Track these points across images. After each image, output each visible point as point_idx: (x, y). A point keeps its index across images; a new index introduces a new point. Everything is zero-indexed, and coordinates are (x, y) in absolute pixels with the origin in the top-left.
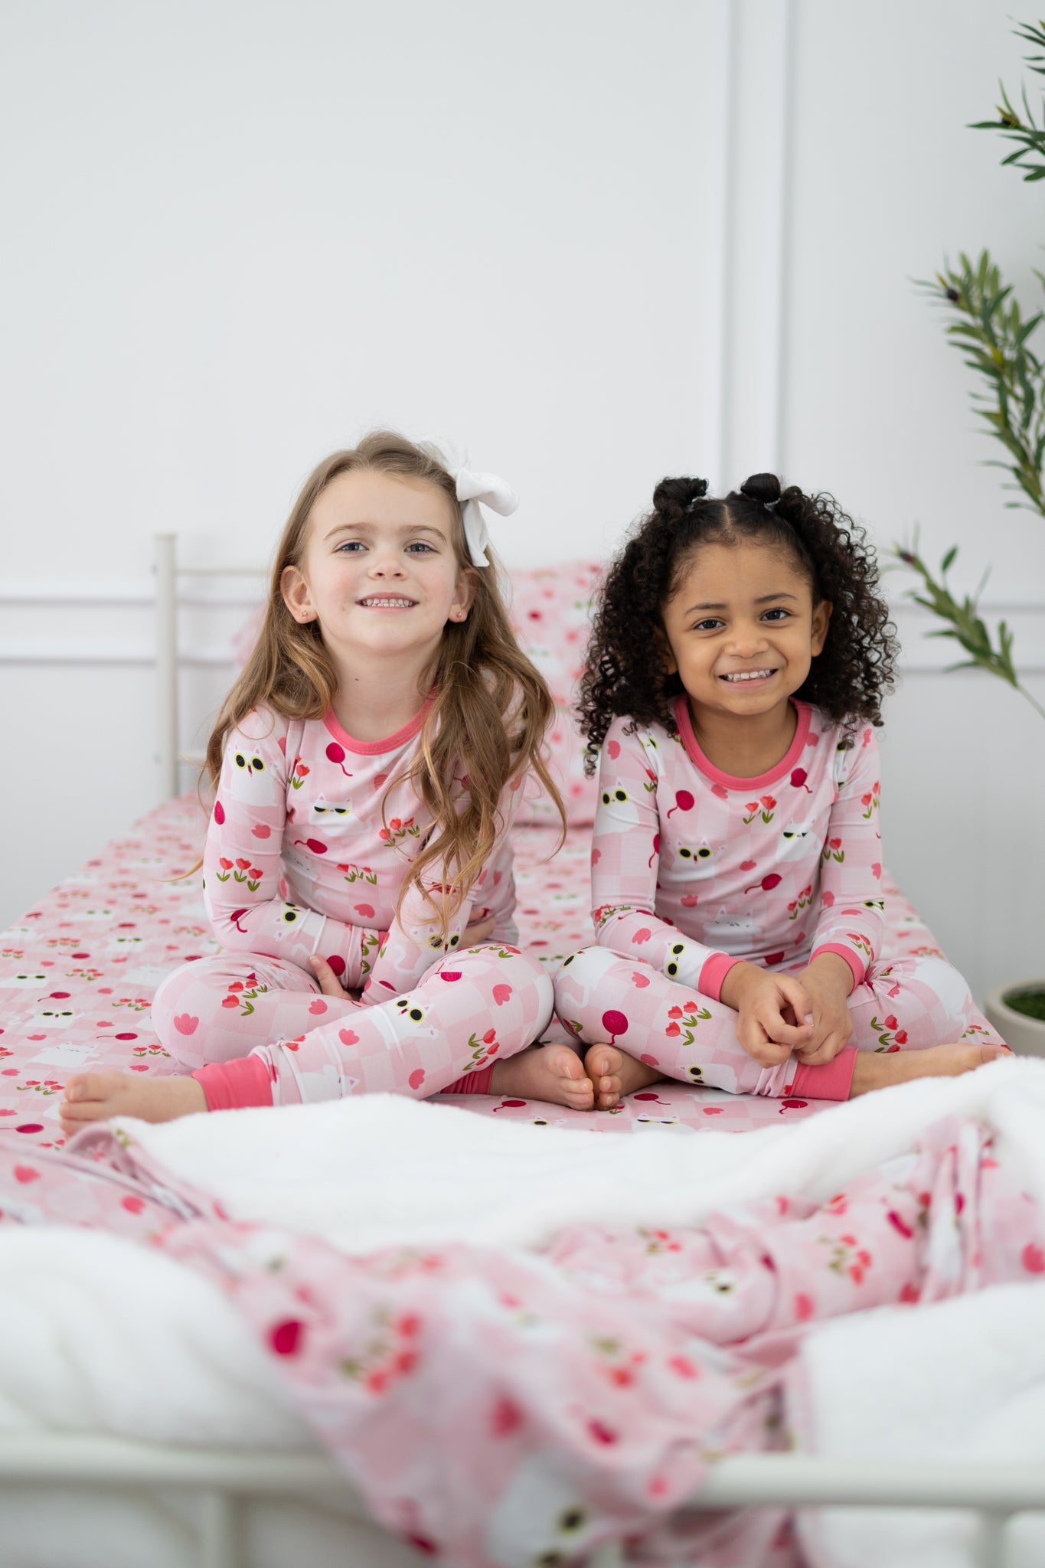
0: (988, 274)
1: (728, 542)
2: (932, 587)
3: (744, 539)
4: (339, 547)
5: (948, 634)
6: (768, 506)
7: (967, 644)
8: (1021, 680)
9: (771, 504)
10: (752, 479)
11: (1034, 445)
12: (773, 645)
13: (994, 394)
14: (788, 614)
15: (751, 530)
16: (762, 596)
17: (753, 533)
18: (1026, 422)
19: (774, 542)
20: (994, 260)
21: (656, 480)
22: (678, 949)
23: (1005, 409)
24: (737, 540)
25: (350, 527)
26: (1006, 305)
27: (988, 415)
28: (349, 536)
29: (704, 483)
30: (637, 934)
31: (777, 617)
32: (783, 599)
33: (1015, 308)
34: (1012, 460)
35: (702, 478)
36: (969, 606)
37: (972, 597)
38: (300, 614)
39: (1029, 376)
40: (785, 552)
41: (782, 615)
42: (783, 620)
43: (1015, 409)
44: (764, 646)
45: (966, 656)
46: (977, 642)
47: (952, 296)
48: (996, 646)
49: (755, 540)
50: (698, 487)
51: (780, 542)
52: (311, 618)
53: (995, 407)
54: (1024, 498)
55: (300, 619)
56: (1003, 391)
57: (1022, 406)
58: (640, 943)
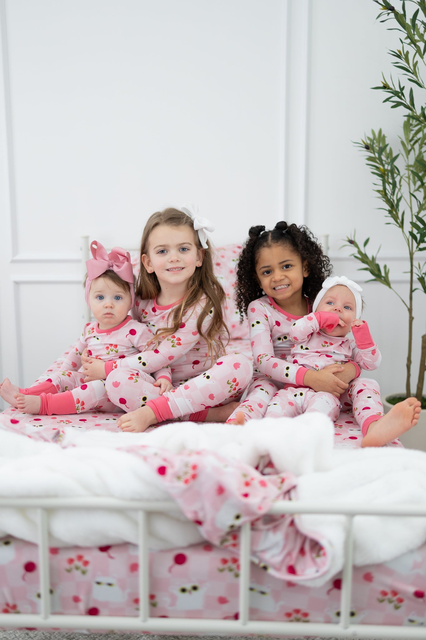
0: (381, 138)
1: (269, 246)
2: (360, 252)
3: (274, 245)
4: (158, 252)
5: (366, 269)
6: (284, 232)
7: (372, 273)
8: (392, 285)
9: (284, 231)
10: (278, 224)
11: (396, 202)
12: (286, 277)
13: (381, 183)
14: (291, 266)
15: (276, 241)
16: (281, 262)
17: (277, 242)
18: (393, 193)
19: (284, 244)
20: (383, 133)
21: (249, 228)
22: (288, 368)
23: (385, 189)
24: (272, 245)
25: (161, 246)
26: (388, 149)
27: (379, 191)
28: (161, 248)
29: (264, 227)
30: (273, 365)
31: (288, 267)
32: (288, 262)
33: (391, 150)
34: (388, 208)
35: (263, 225)
36: (374, 259)
37: (374, 256)
38: (150, 270)
39: (395, 175)
40: (288, 247)
41: (290, 266)
42: (290, 268)
43: (389, 188)
44: (283, 277)
45: (373, 277)
46: (377, 272)
47: (367, 147)
48: (383, 274)
49: (277, 244)
50: (262, 228)
51: (286, 244)
52: (152, 272)
53: (381, 188)
54: (392, 220)
55: (149, 272)
56: (384, 182)
57: (391, 186)
58: (275, 368)
